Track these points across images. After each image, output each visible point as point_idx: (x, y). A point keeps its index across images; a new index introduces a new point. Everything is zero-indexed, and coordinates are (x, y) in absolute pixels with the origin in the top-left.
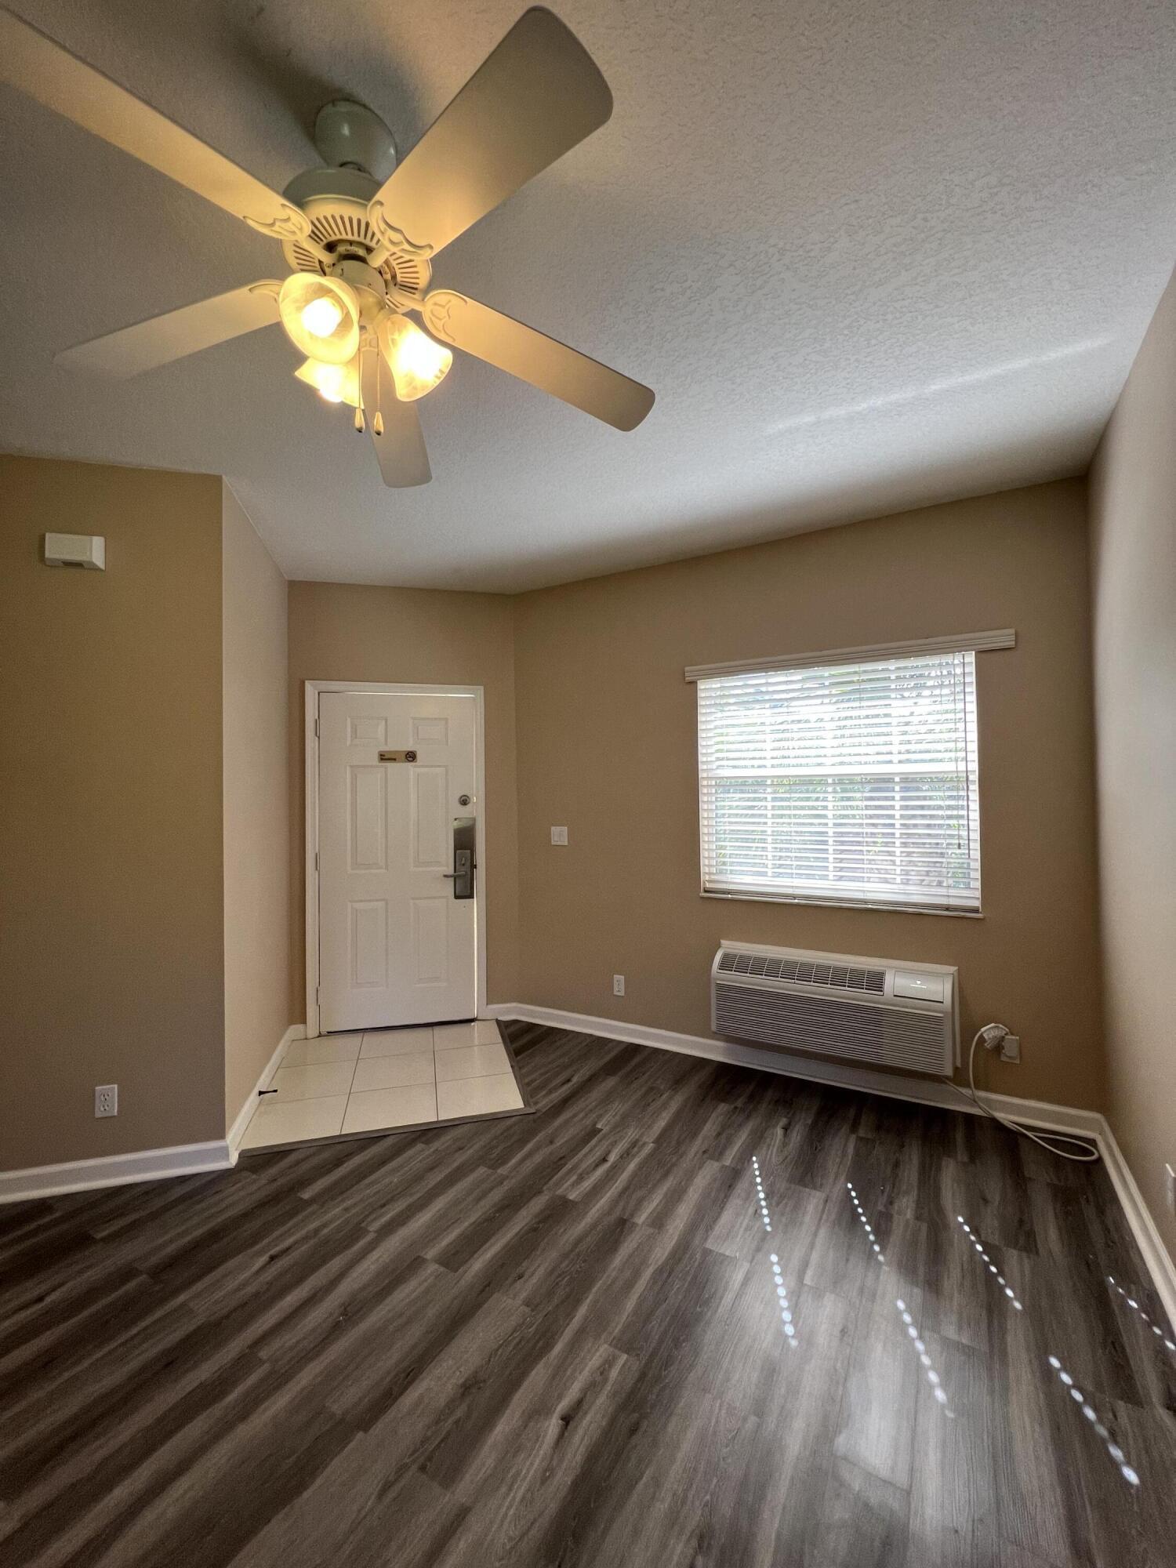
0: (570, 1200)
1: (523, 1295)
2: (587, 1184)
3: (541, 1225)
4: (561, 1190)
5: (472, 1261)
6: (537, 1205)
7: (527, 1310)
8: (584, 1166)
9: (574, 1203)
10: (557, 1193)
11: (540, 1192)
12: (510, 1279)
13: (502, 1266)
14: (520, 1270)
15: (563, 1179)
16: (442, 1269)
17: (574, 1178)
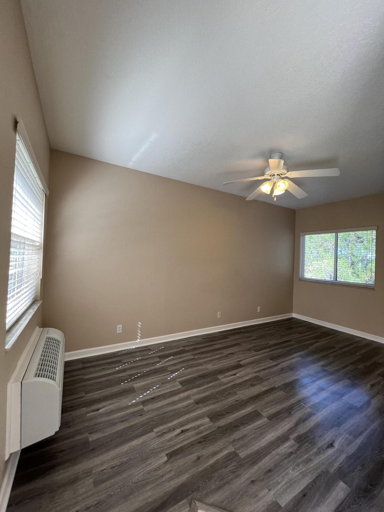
0: (209, 418)
1: (237, 396)
2: (198, 423)
3: (224, 413)
4: (210, 425)
5: (251, 411)
6: (223, 422)
7: (237, 393)
8: (194, 432)
9: (208, 417)
10: (212, 424)
11: (219, 428)
12: (240, 401)
13: (241, 406)
14: (236, 402)
15: (206, 430)
16: (261, 413)
17: (201, 428)
